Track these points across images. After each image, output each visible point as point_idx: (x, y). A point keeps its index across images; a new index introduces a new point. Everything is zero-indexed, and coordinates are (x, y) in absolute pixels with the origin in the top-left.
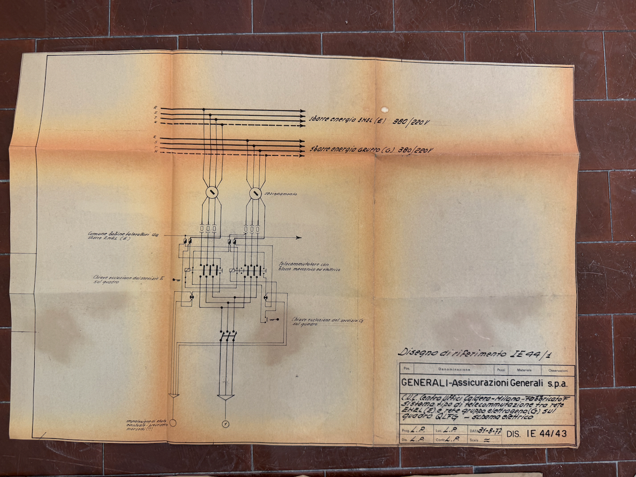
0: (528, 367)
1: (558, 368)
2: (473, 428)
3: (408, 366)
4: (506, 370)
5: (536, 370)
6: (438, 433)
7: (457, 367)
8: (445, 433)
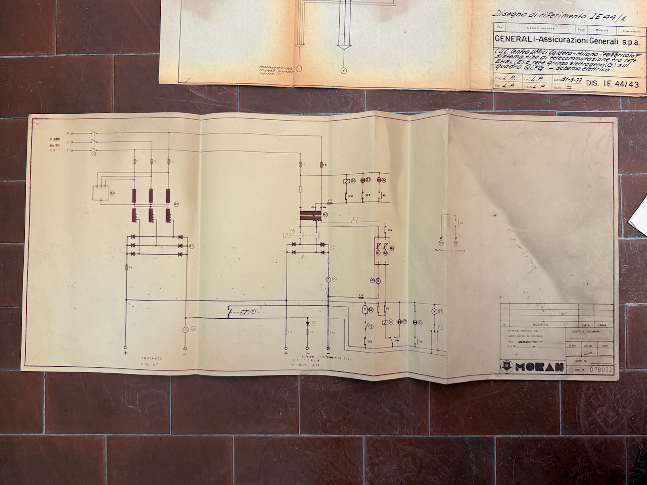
0: (605, 28)
1: (631, 29)
2: (557, 77)
3: (500, 25)
4: (586, 30)
5: (612, 31)
6: (526, 81)
7: (543, 26)
8: (532, 81)
